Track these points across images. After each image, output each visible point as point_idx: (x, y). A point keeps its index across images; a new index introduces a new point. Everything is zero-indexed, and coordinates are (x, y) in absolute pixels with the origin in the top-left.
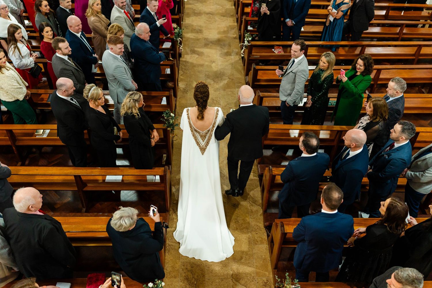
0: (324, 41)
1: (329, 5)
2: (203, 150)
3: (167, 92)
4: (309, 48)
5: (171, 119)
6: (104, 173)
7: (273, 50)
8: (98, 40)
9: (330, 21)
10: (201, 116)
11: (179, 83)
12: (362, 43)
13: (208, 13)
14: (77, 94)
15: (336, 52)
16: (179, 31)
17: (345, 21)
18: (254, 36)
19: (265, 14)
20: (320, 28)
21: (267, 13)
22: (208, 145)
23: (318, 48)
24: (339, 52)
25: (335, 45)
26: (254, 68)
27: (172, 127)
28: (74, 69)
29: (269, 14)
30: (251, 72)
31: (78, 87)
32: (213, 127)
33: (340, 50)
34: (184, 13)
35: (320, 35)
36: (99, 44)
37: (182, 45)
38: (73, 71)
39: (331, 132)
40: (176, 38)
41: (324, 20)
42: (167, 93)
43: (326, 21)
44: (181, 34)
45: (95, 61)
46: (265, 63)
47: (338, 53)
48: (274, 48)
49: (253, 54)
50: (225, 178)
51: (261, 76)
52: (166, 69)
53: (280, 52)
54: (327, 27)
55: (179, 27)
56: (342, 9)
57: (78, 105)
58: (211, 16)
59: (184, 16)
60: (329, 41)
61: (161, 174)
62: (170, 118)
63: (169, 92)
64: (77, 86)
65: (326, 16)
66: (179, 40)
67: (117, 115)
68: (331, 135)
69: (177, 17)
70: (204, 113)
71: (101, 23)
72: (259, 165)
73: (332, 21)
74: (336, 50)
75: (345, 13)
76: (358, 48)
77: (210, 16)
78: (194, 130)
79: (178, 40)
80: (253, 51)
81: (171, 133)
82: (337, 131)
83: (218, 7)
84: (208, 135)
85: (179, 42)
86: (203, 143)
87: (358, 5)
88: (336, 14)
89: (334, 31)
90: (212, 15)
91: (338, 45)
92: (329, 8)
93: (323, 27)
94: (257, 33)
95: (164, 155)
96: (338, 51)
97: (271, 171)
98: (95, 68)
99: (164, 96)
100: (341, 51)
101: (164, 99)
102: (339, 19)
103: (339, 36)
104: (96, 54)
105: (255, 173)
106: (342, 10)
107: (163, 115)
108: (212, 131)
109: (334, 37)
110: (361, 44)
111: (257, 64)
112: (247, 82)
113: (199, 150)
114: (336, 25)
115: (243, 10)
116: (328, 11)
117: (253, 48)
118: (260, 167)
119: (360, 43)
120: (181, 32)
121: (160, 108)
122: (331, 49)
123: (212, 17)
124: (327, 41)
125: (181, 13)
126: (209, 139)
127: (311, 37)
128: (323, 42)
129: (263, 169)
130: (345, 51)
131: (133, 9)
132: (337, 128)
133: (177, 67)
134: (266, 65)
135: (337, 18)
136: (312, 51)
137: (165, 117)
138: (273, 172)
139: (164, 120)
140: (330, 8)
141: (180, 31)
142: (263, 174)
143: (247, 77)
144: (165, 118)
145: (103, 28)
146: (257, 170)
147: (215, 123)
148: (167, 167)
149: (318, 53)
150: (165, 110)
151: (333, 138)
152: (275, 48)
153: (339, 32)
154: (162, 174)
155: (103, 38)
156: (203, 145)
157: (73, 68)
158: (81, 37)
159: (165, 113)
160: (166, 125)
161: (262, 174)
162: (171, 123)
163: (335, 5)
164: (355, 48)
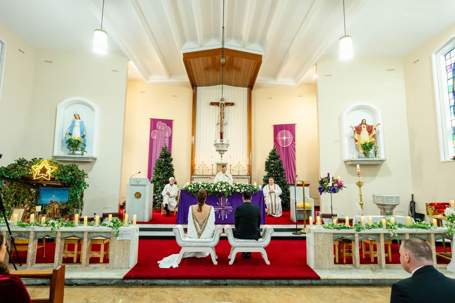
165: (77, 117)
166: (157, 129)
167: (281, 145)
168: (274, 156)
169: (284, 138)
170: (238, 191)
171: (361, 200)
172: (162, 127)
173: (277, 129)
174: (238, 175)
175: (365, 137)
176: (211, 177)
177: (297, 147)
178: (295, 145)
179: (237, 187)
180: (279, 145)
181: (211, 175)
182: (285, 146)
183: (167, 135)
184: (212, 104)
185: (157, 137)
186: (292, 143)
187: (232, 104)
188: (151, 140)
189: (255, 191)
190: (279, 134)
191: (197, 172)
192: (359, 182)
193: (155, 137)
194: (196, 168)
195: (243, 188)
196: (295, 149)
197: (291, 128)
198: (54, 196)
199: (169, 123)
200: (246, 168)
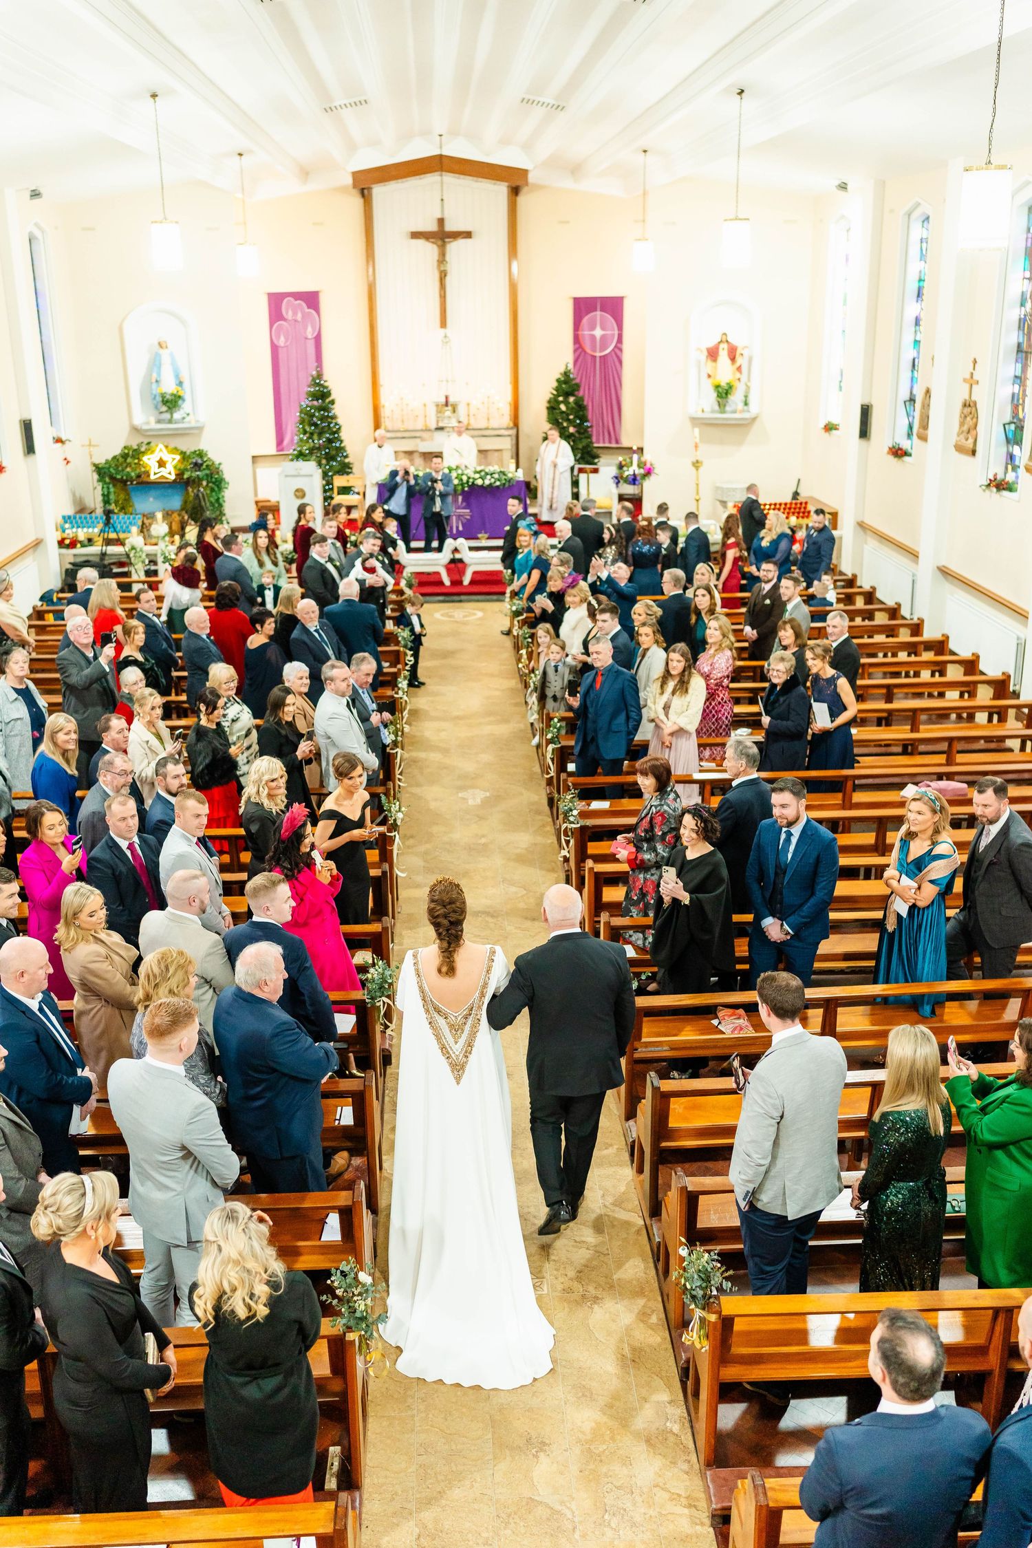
0: (887, 981)
1: (888, 866)
2: (458, 1068)
3: (344, 1193)
4: (840, 1010)
5: (360, 1294)
6: (93, 1538)
7: (715, 1022)
8: (100, 1021)
9: (899, 916)
10: (448, 968)
11: (384, 1158)
12: (1020, 983)
13: (479, 912)
14: (13, 1215)
15: (935, 1019)
16: (383, 974)
17: (951, 913)
18: (643, 977)
19: (675, 901)
20: (868, 942)
21: (680, 898)
22: (470, 1053)
23: (872, 1010)
24: (945, 1018)
25: (930, 995)
26: (656, 1089)
27: (364, 1326)
28: (11, 1124)
29: (687, 902)
30: (645, 1107)
31: (22, 1190)
32: (482, 995)
33: (947, 1010)
34: (396, 915)
35: (872, 963)
36: (103, 1033)
37: (394, 1022)
38: (7, 1131)
39: (965, 1316)
40: (372, 998)
41: (879, 915)
42: (343, 1198)
43: (885, 915)
44: (391, 984)
45: (83, 1092)
46: (690, 1071)
47: (942, 1021)
48: (717, 1017)
49: (644, 1040)
50: (577, 1535)
51: (681, 1116)
52: (339, 1108)
53: (741, 1029)
54: (892, 935)
55: (382, 959)
56: (934, 876)
57: (9, 1261)
58: (490, 920)
59: (398, 925)
60: (907, 981)
61: (321, 1531)
62: (356, 1292)
63: (351, 1192)
64: (19, 1185)
65: (883, 902)
66: (384, 1003)
67: (154, 1295)
68: (968, 1329)
69: (374, 927)
70: (455, 956)
71: (112, 963)
72: (708, 1473)
73: (904, 914)
74: (933, 1012)
75: (944, 886)
76: (1012, 1000)
77: (487, 922)
78: (431, 1009)
79: (378, 1004)
80: (645, 1030)
81: (361, 1354)
82: (991, 1312)
83: (513, 889)
84: (470, 1022)
85: (382, 1013)
86: (457, 1048)
87: (986, 863)
88: (913, 891)
89: (916, 950)
90: (493, 916)
91: (940, 993)
92: (887, 874)
93: (877, 935)
94: (656, 969)
95: (331, 1449)
96: (942, 1015)
97: (760, 1490)
98: (83, 1118)
99: (333, 1208)
100: (955, 1014)
101: (333, 1220)
102: (928, 907)
103: (936, 962)
104: (87, 1068)
105: (695, 1507)
106: (933, 878)
107: (329, 1282)
108: (480, 1008)
109: (919, 967)
110: (1019, 986)
111: (664, 1075)
112: (634, 1142)
113: (448, 1069)
114: (920, 926)
115: (598, 894)
116: (888, 885)
117: (645, 1019)
118: (713, 1481)
119: (1016, 983)
120: (390, 975)
121: (315, 1257)
122: (917, 1010)
123: (492, 925)
124: (897, 982)
125: (387, 915)
126: (473, 1034)
127: (842, 972)
128: (885, 986)
129: (728, 1489)
130: (970, 1014)
131: (226, 911)
132: (989, 1298)
133: (377, 1099)
134: (695, 1075)
135: (921, 904)
136: (851, 1020)
137: (337, 1288)
138: (770, 1494)
139: (335, 1302)
140: (890, 873)
141: (387, 973)
142: (729, 1509)
143: (631, 1122)
144: (339, 1292)
145: (119, 976)
146: (702, 1495)
147: (485, 985)
148: (344, 1496)
149: (873, 1025)
150: (333, 1261)
151: (980, 1340)
152: (720, 1014)
153: (936, 950)
154: (327, 1529)
155: (117, 1011)
156: (457, 1053)
157: (6, 1122)
158: (41, 1010)
159: (338, 1272)
160: (341, 1322)
161: (724, 1509)
162: (362, 1312)
163: (908, 864)
164: (998, 1002)
165: (164, 345)
166: (285, 320)
167: (589, 350)
168: (567, 387)
169: (598, 333)
170: (479, 482)
171: (698, 493)
172: (295, 313)
173: (583, 307)
174: (487, 429)
175: (724, 372)
176: (425, 435)
177: (627, 357)
178: (621, 350)
179: (477, 476)
180: (585, 352)
181: (422, 430)
182: (598, 354)
183: (310, 333)
184: (415, 235)
185: (287, 340)
186: (616, 347)
187: (468, 235)
188: (275, 349)
189: (509, 481)
190: (585, 320)
191: (386, 422)
192: (697, 462)
193: (281, 342)
194: (385, 413)
195: (489, 477)
196: (620, 362)
197: (613, 307)
198: (151, 499)
199: (311, 300)
200: (507, 411)
